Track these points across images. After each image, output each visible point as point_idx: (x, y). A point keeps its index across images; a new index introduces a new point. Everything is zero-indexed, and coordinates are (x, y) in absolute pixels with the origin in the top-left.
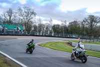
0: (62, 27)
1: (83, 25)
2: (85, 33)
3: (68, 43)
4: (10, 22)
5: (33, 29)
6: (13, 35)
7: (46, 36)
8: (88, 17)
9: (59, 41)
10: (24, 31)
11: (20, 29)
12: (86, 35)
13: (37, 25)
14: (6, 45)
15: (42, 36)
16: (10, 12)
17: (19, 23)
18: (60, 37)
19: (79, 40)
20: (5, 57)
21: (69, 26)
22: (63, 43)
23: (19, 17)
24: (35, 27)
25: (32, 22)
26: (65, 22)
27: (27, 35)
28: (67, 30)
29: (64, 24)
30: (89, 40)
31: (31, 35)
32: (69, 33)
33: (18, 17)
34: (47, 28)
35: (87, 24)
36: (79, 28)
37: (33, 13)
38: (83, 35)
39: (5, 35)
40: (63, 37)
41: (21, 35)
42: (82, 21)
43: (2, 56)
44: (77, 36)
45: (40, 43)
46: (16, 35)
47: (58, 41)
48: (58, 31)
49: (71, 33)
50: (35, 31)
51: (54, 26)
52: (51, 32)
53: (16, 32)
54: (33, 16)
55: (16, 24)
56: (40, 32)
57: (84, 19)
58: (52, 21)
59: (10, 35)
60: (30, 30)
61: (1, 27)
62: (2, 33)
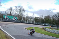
0: (40, 19)
2: (54, 23)
3: (43, 29)
4: (10, 15)
5: (23, 19)
6: (11, 22)
7: (30, 24)
8: (57, 13)
10: (17, 20)
11: (15, 19)
12: (55, 24)
14: (7, 27)
15: (28, 23)
16: (11, 9)
17: (15, 16)
19: (50, 27)
21: (44, 19)
24: (24, 18)
25: (22, 15)
27: (19, 23)
28: (43, 21)
29: (42, 17)
30: (57, 28)
31: (21, 23)
32: (44, 23)
33: (15, 12)
34: (31, 19)
35: (56, 18)
36: (51, 20)
39: (7, 22)
40: (40, 25)
41: (16, 22)
42: (53, 16)
44: (49, 25)
45: (26, 27)
46: (13, 22)
48: (37, 21)
50: (24, 20)
51: (35, 18)
54: (23, 12)
55: (13, 16)
56: (27, 21)
57: (54, 15)
58: (34, 15)
60: (21, 19)
61: (5, 17)
62: (6, 20)
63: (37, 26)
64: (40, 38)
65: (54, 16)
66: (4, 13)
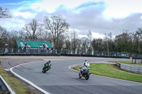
0: (105, 42)
1: (137, 39)
2: (140, 50)
3: (115, 65)
4: (33, 38)
5: (65, 46)
6: (37, 55)
7: (82, 56)
9: (102, 62)
10: (52, 49)
11: (47, 46)
12: (141, 53)
13: (70, 40)
14: (29, 69)
15: (78, 55)
16: (34, 25)
17: (46, 39)
18: (103, 57)
19: (131, 60)
20: (29, 84)
21: (116, 41)
22: (107, 64)
23: (46, 30)
24: (68, 43)
25: (63, 37)
26: (110, 35)
27: (57, 55)
28: (114, 46)
29: (109, 37)
31: (62, 55)
32: (116, 51)
33: (44, 31)
34: (84, 45)
36: (130, 43)
37: (64, 24)
38: (137, 53)
40: (107, 57)
41: (48, 55)
42: (135, 33)
43: (24, 84)
44: (128, 55)
45: (74, 66)
46: (42, 55)
47: (100, 62)
48: (100, 49)
49: (120, 51)
50: (67, 48)
51: (94, 41)
52: (90, 50)
53: (43, 51)
54: (64, 28)
55: (41, 40)
56: (74, 49)
57: (138, 30)
58: (91, 34)
59: (34, 55)
61: (22, 45)
62: (24, 53)
64: (109, 87)
65: (137, 33)
66: (18, 35)
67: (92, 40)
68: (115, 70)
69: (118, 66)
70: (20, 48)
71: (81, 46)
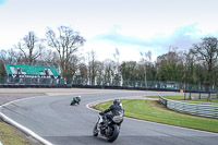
0: (140, 66)
1: (190, 60)
2: (195, 79)
4: (30, 60)
5: (78, 72)
6: (37, 87)
7: (106, 87)
9: (137, 97)
10: (59, 77)
11: (51, 73)
12: (197, 83)
13: (87, 64)
15: (98, 87)
16: (31, 40)
17: (49, 62)
18: (138, 89)
19: (182, 94)
21: (157, 64)
22: (146, 101)
23: (49, 48)
24: (83, 68)
25: (75, 59)
26: (149, 54)
27: (66, 87)
28: (154, 73)
29: (147, 59)
30: (207, 95)
31: (74, 86)
32: (157, 80)
33: (46, 49)
34: (108, 71)
35: (199, 59)
36: (181, 67)
37: (77, 39)
38: (192, 82)
39: (22, 87)
40: (145, 89)
41: (54, 87)
42: (188, 51)
44: (176, 86)
45: (95, 103)
46: (43, 87)
47: (134, 98)
48: (133, 76)
49: (163, 80)
50: (82, 76)
51: (124, 64)
52: (117, 79)
53: (44, 80)
54: (77, 44)
55: (42, 63)
57: (192, 47)
58: (118, 53)
59: (32, 87)
61: (13, 71)
63: (133, 95)
65: (192, 51)
66: (7, 56)
67: (121, 62)
68: (159, 111)
69: (163, 104)
70: (10, 75)
71: (104, 72)
